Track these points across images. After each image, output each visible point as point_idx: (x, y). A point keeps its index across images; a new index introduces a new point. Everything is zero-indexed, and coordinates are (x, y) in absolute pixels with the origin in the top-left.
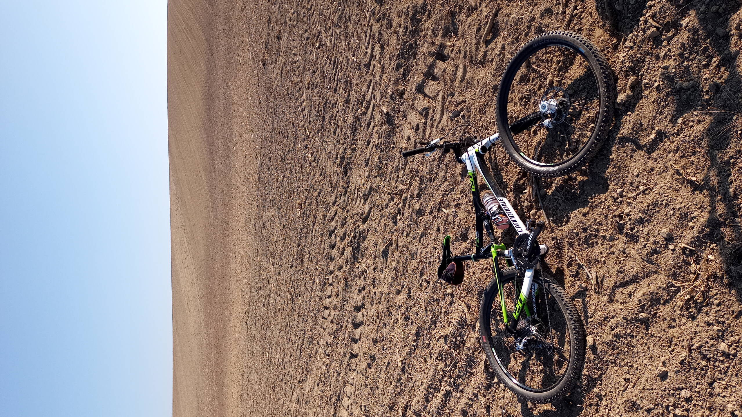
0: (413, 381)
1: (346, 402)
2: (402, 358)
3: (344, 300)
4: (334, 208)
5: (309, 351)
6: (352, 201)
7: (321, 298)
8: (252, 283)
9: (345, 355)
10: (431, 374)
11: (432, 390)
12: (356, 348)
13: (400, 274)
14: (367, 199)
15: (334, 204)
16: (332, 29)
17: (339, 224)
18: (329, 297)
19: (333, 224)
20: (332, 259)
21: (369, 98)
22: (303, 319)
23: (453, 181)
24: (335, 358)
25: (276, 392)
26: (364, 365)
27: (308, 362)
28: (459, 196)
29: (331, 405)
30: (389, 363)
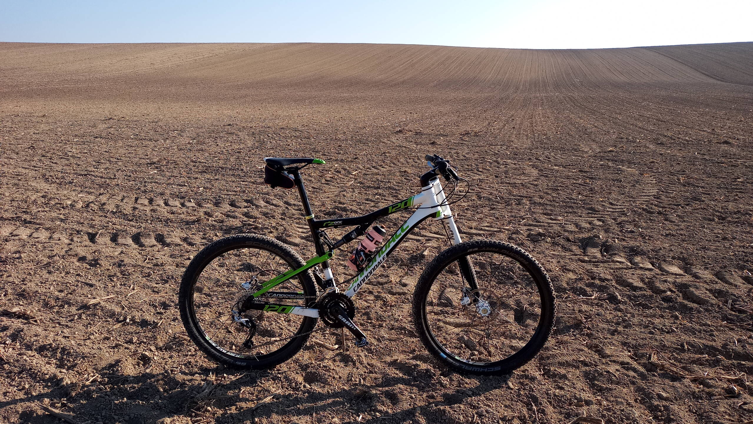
0: (69, 324)
1: (24, 233)
2: (103, 304)
3: (167, 220)
4: (281, 204)
5: (88, 184)
6: (297, 223)
7: (162, 194)
8: (160, 124)
9: (92, 226)
12: (103, 240)
14: (308, 240)
15: (286, 203)
17: (264, 210)
18: (166, 204)
19: (262, 203)
20: (217, 204)
22: (130, 176)
24: (85, 214)
25: (27, 150)
26: (82, 252)
27: (74, 184)
29: (16, 214)
30: (91, 286)
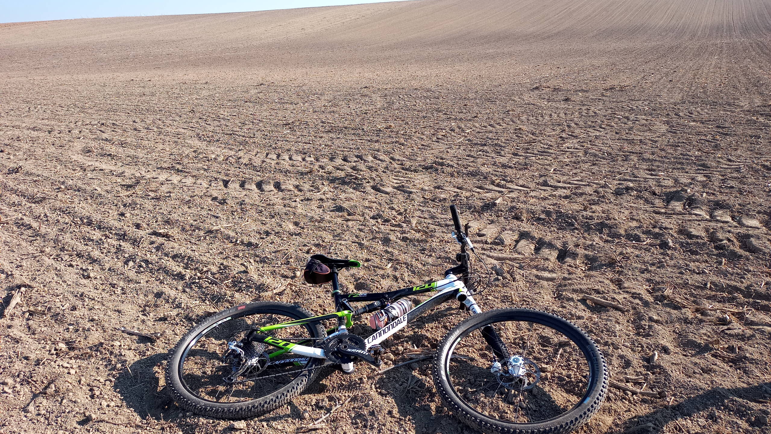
0: (197, 242)
1: (175, 179)
2: (222, 230)
3: (287, 172)
4: (387, 159)
5: (231, 142)
6: (395, 176)
7: (289, 150)
8: (304, 88)
9: (227, 175)
10: (204, 259)
11: (186, 261)
12: (234, 186)
13: (317, 224)
14: (398, 190)
15: (392, 158)
16: (582, 148)
17: (370, 164)
18: (290, 159)
19: (370, 158)
20: (332, 159)
21: (510, 186)
22: (267, 135)
23: (423, 272)
24: (224, 166)
25: (188, 113)
26: (215, 194)
27: (220, 142)
28: (406, 279)
29: (172, 165)
30: (217, 217)
